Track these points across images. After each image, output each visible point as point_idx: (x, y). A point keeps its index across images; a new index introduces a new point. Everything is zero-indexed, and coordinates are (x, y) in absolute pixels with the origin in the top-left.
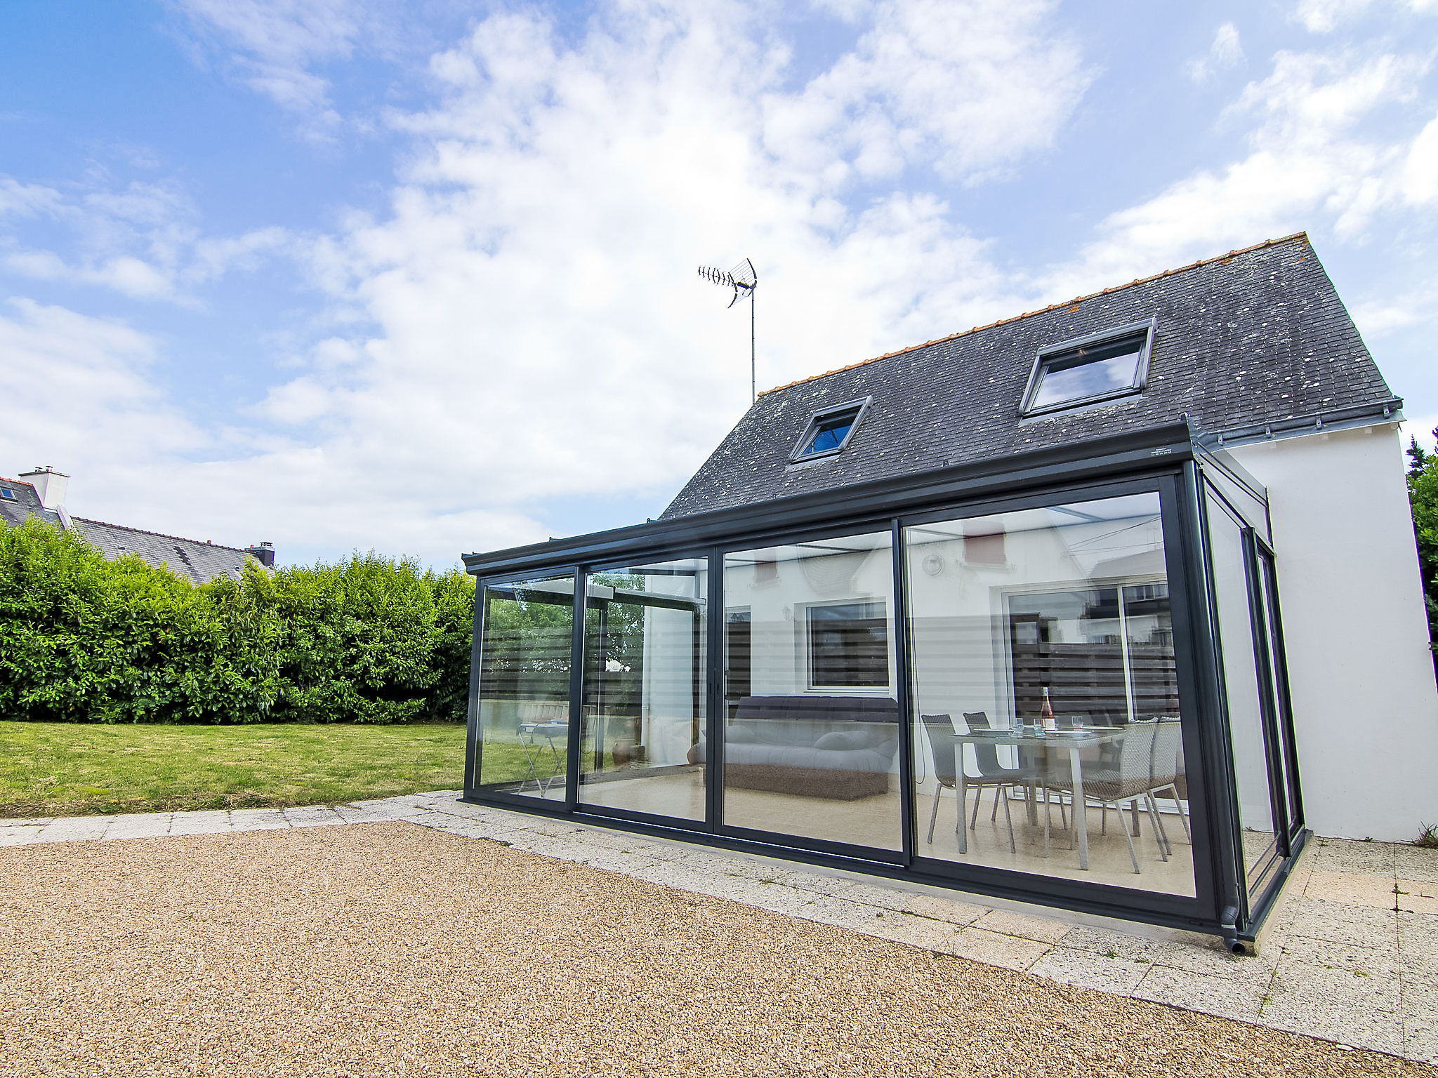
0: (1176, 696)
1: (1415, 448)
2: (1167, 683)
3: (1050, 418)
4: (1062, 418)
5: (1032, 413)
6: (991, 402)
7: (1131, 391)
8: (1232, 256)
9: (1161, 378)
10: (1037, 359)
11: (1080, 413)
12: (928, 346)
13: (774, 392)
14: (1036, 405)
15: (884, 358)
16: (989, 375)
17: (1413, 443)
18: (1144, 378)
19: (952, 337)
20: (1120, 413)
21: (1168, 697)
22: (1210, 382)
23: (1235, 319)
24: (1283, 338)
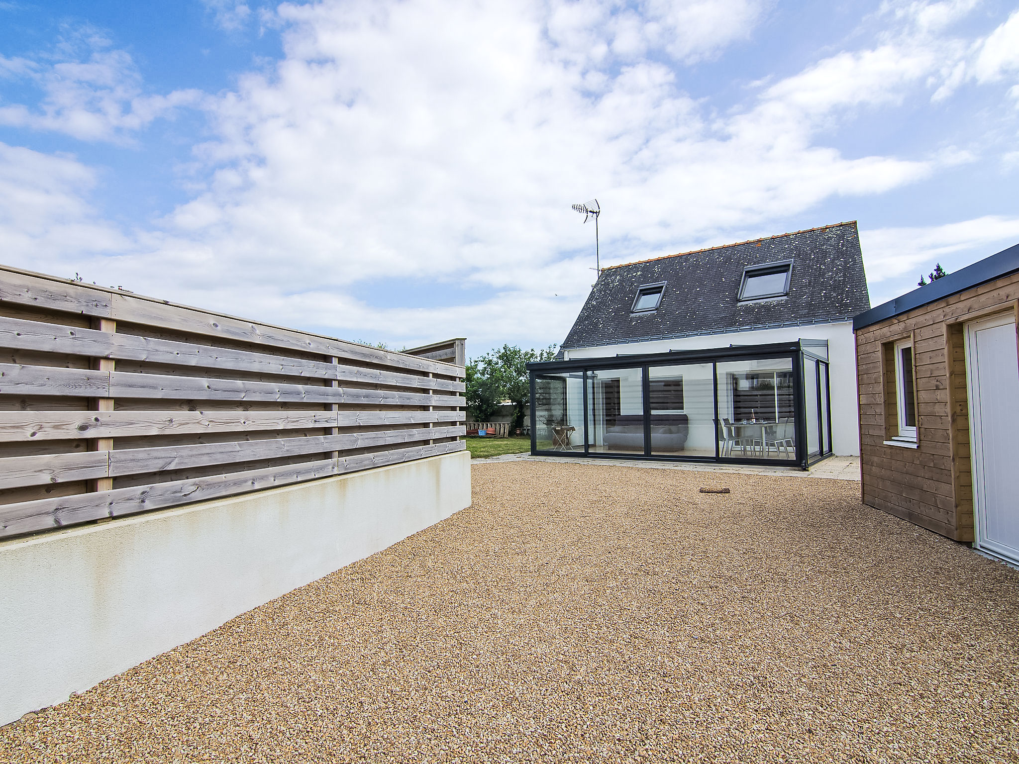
0: (793, 412)
1: (922, 282)
2: (790, 406)
3: (751, 303)
4: (755, 304)
5: (743, 300)
6: (724, 291)
7: (782, 294)
8: (826, 228)
9: (794, 289)
10: (744, 272)
11: (762, 302)
12: (690, 254)
13: (609, 269)
14: (744, 296)
15: (668, 258)
16: (722, 276)
17: (922, 279)
18: (788, 290)
19: (702, 251)
20: (778, 305)
21: (790, 412)
22: (812, 294)
23: (824, 264)
24: (840, 277)
